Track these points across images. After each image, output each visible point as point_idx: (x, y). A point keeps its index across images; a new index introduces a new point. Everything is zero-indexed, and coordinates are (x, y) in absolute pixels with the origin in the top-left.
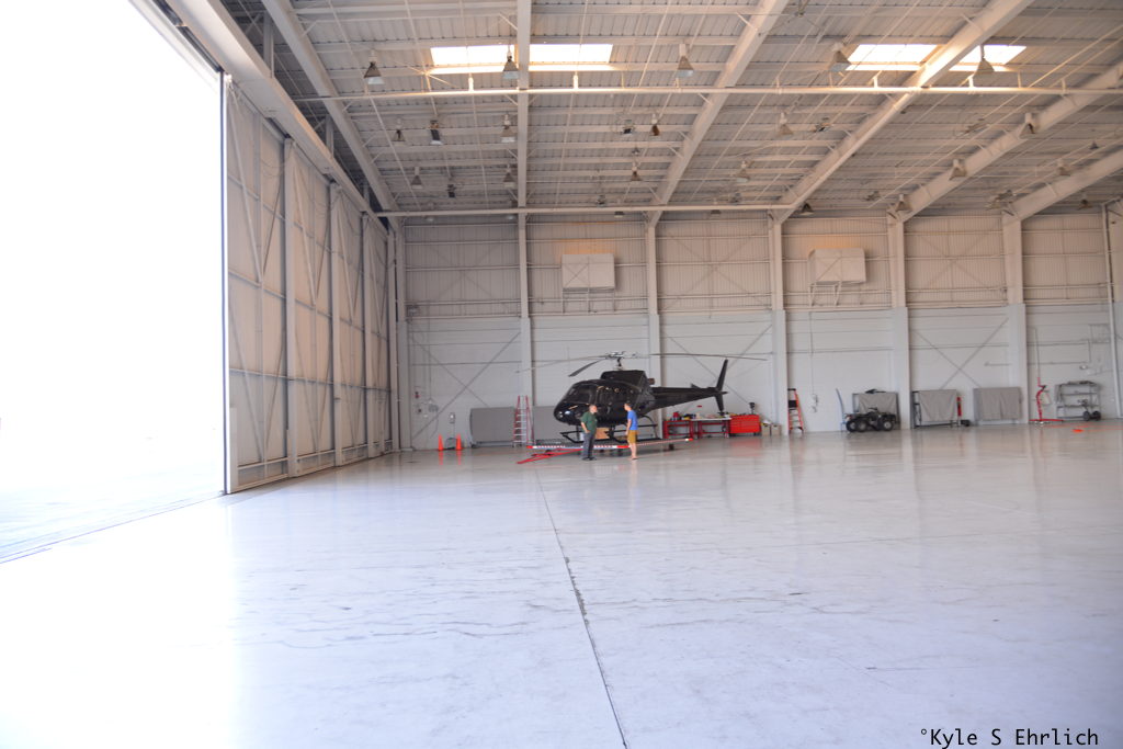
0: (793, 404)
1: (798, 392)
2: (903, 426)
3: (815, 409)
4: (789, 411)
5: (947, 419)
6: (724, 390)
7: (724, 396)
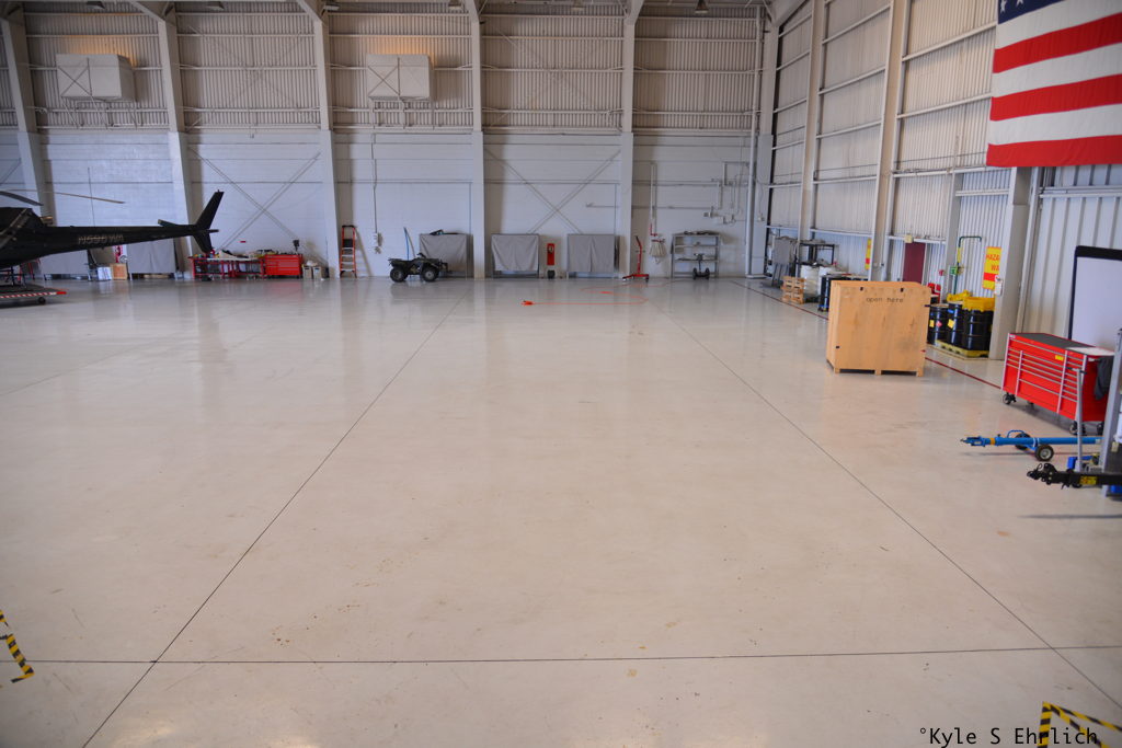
0: (347, 244)
1: (358, 230)
2: (476, 276)
3: (378, 250)
4: (341, 252)
5: (525, 268)
6: (212, 228)
7: (211, 235)
